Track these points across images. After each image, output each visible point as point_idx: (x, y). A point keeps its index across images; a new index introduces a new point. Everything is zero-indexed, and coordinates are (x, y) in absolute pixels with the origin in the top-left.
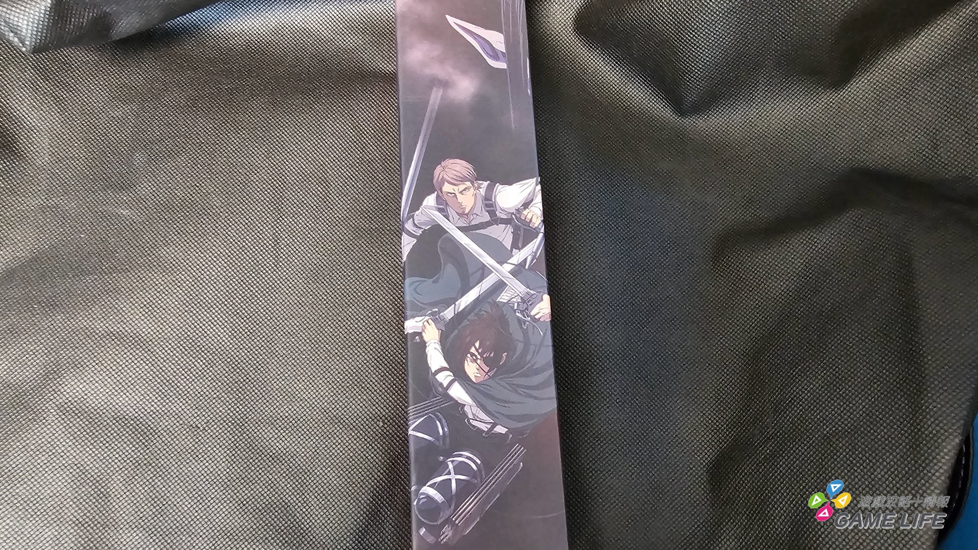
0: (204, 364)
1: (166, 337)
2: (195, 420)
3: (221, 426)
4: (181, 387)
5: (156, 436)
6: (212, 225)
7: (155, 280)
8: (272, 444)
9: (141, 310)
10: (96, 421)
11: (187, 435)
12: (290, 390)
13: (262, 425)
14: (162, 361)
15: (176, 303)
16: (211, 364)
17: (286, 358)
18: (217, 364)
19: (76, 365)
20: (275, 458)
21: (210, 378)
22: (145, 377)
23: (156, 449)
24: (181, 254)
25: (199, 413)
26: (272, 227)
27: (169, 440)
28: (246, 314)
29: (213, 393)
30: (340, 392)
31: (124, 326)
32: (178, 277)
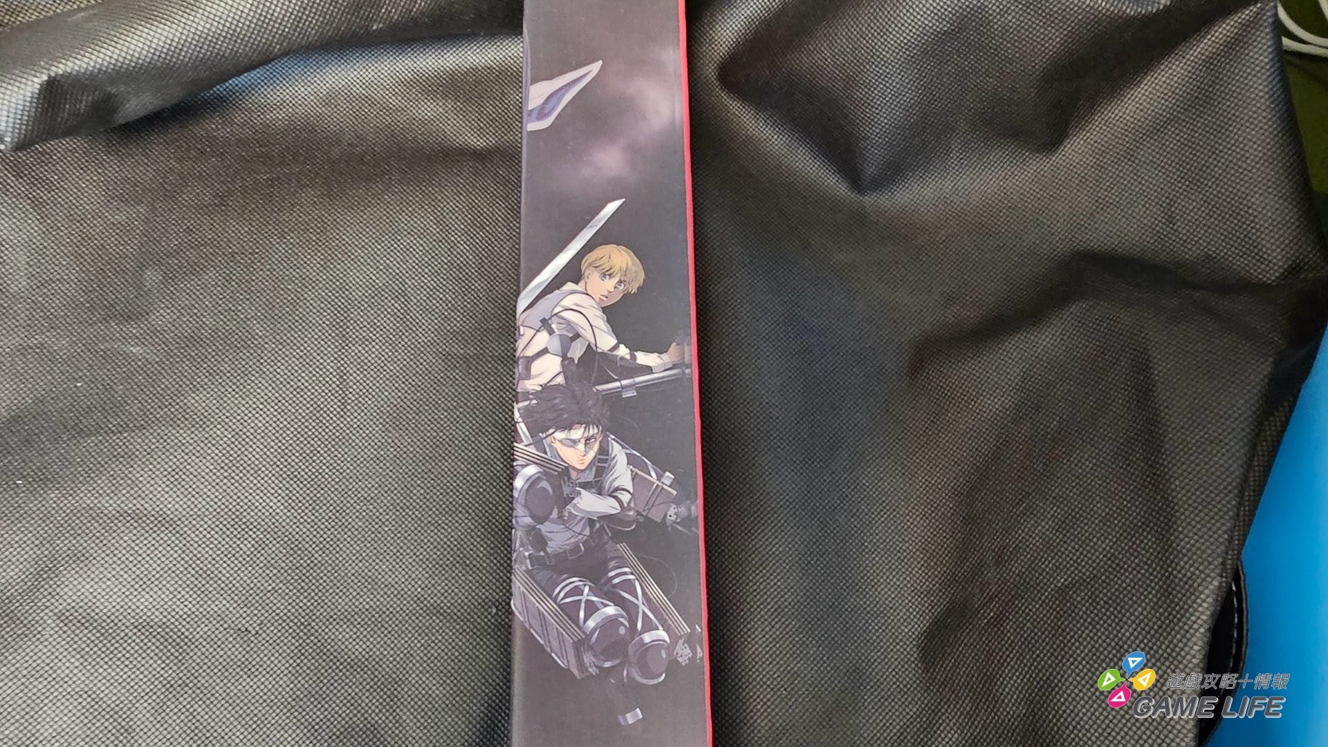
0: (253, 546)
1: (199, 513)
2: (244, 622)
3: (280, 628)
4: (223, 579)
5: (193, 647)
6: (255, 360)
7: (181, 438)
8: (350, 647)
9: (165, 479)
10: (111, 631)
11: (234, 642)
12: (370, 574)
13: (334, 623)
14: (196, 545)
15: (212, 467)
16: (261, 545)
17: (363, 533)
18: (270, 545)
19: (79, 557)
20: (355, 665)
21: (261, 565)
22: (174, 569)
23: (194, 664)
24: (215, 402)
25: (249, 612)
26: (336, 359)
27: (211, 650)
28: (306, 476)
29: (266, 585)
30: (437, 572)
31: (143, 502)
32: (211, 432)
